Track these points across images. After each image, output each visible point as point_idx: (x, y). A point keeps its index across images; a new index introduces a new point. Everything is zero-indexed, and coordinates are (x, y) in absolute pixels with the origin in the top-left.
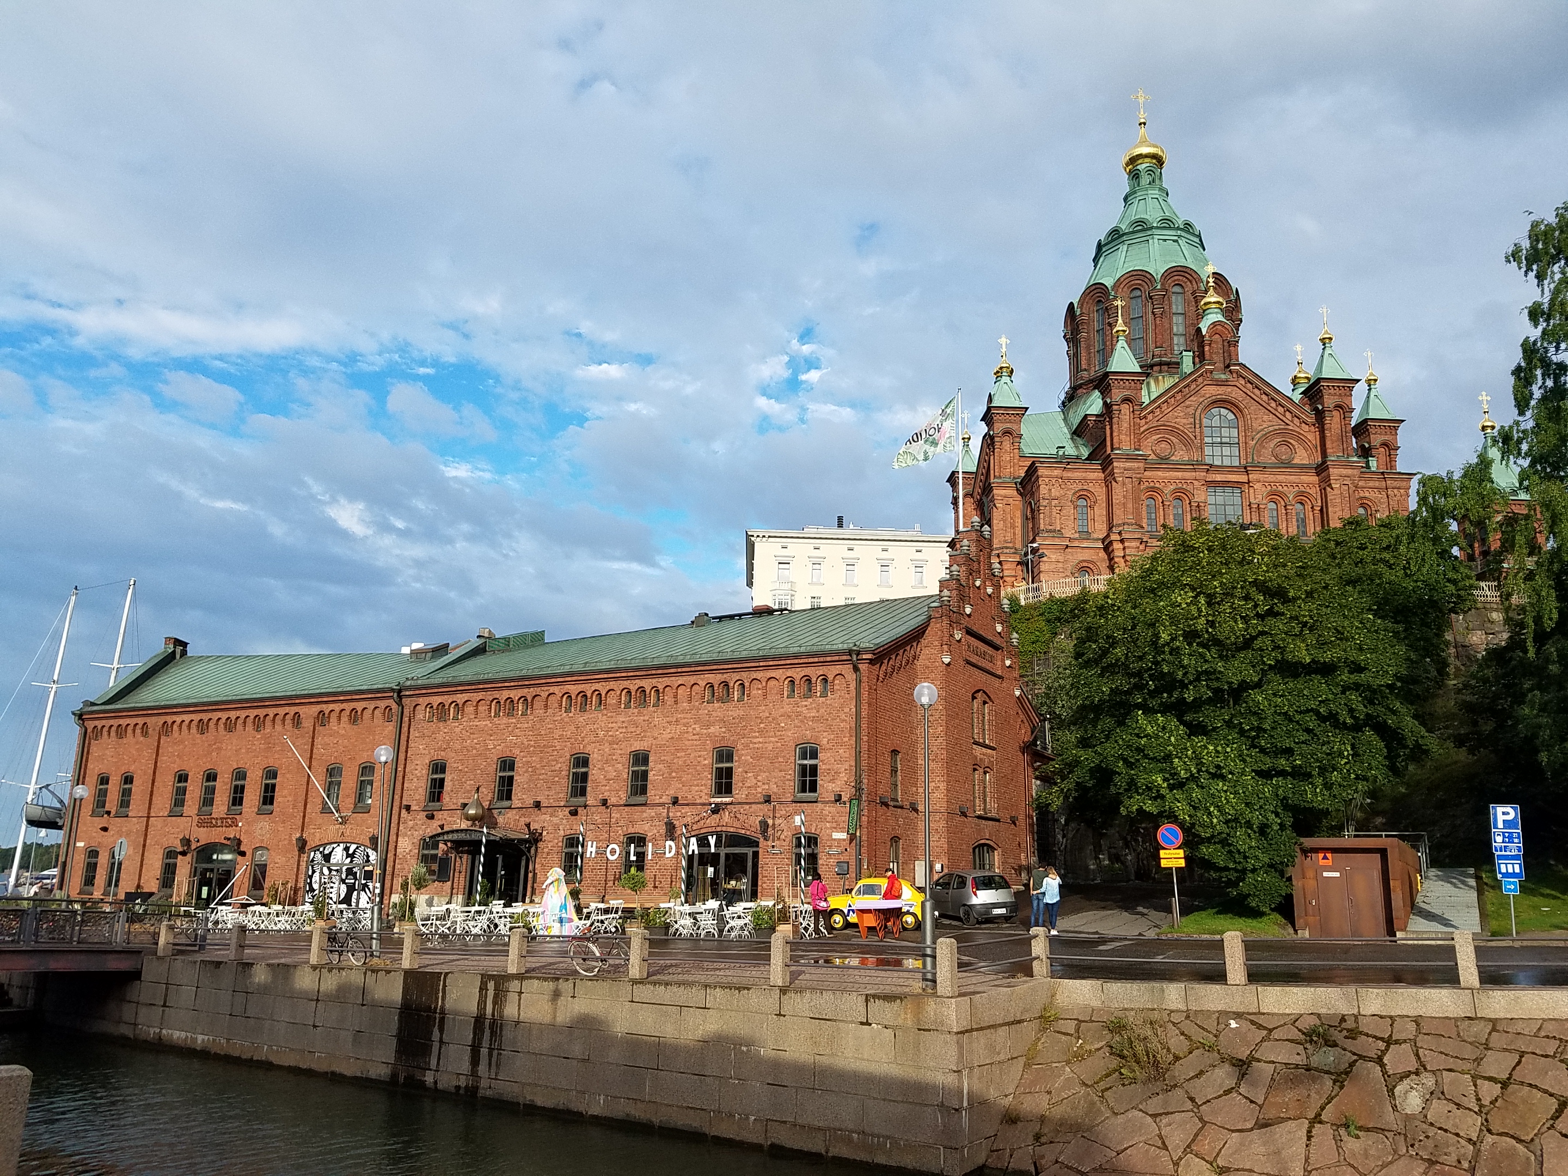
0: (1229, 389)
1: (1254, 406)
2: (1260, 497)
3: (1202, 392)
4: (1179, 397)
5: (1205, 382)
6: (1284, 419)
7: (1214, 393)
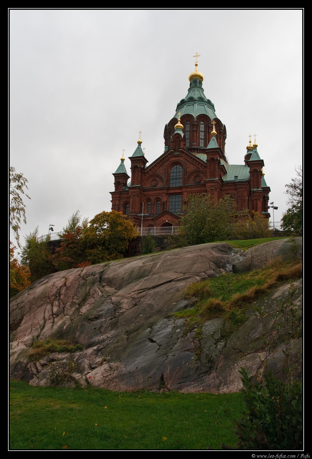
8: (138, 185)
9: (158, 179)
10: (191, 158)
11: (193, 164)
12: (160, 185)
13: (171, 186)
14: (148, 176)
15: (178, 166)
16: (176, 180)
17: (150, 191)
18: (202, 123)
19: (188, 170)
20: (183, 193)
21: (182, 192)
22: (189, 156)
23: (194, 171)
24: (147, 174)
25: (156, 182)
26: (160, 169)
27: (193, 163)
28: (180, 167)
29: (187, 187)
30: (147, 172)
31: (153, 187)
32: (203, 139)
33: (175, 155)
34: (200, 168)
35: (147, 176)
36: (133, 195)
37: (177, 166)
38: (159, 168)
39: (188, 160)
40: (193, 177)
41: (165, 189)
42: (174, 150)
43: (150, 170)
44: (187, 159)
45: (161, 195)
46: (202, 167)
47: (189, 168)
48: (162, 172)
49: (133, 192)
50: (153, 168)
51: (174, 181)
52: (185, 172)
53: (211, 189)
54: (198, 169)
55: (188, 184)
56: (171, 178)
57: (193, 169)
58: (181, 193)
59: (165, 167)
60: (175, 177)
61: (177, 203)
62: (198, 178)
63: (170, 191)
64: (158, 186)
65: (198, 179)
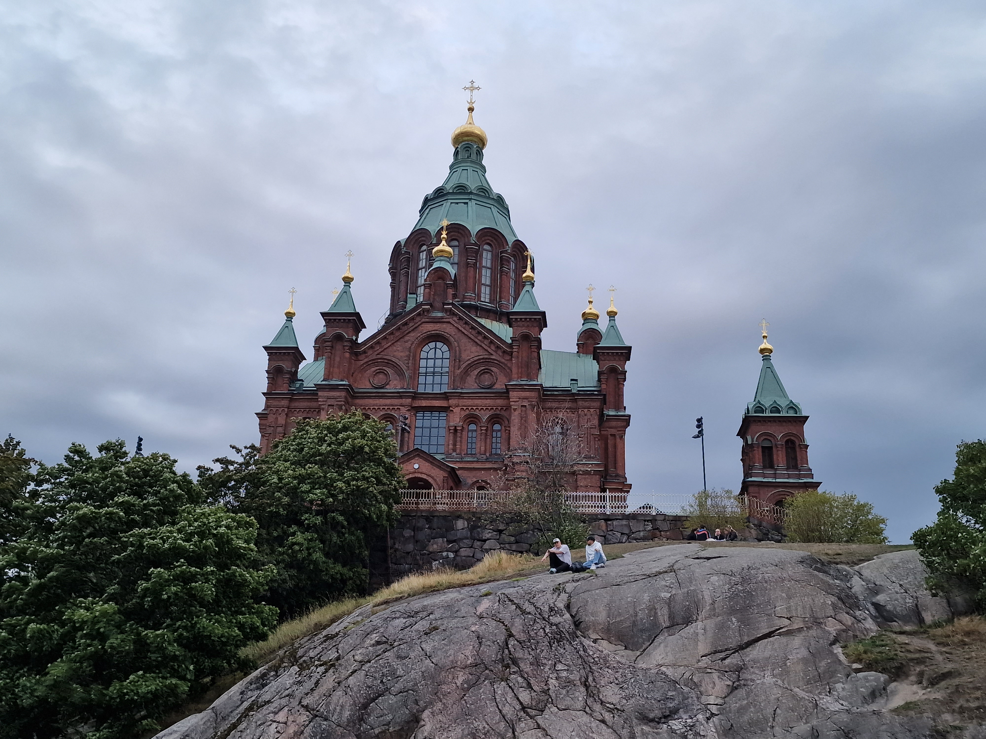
0: (445, 325)
1: (464, 340)
2: (458, 420)
3: (420, 328)
4: (398, 334)
5: (423, 320)
6: (489, 349)
7: (430, 329)
8: (342, 380)
9: (389, 371)
10: (473, 328)
11: (476, 342)
12: (394, 386)
13: (421, 390)
14: (367, 362)
15: (439, 345)
16: (433, 376)
17: (369, 397)
18: (486, 247)
19: (464, 356)
20: (451, 409)
21: (449, 407)
22: (466, 323)
23: (479, 359)
24: (363, 356)
25: (384, 377)
26: (395, 348)
27: (477, 340)
28: (445, 348)
29: (460, 396)
30: (364, 352)
31: (376, 388)
32: (488, 286)
33: (434, 318)
34: (492, 355)
35: (362, 362)
36: (329, 405)
37: (437, 343)
38: (393, 344)
39: (463, 333)
40: (476, 372)
41: (408, 397)
42: (431, 305)
43: (371, 347)
44: (463, 330)
45: (397, 408)
46: (498, 352)
47: (465, 350)
48: (402, 354)
49: (329, 398)
50: (378, 343)
51: (430, 379)
52: (456, 359)
53: (522, 406)
54: (486, 357)
55: (462, 389)
56: (422, 370)
57: (477, 354)
58: (446, 409)
59: (408, 345)
60: (432, 370)
61: (434, 432)
62: (487, 376)
63: (420, 401)
64: (389, 389)
65: (487, 380)
